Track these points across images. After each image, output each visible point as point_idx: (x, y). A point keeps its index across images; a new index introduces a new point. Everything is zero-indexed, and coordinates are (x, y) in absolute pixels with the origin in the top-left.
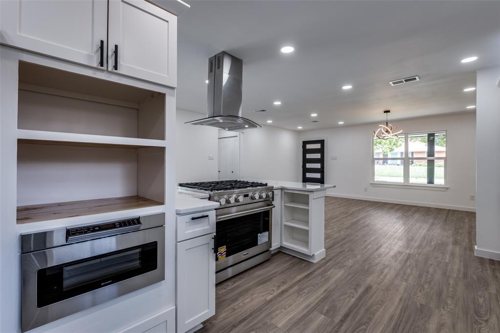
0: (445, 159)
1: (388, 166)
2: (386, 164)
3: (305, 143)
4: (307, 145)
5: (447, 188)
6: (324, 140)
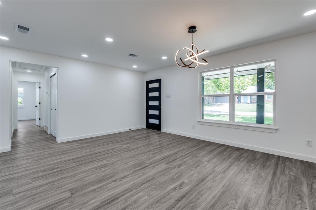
1: (241, 104)
2: (240, 103)
3: (148, 83)
4: (149, 85)
6: (161, 79)
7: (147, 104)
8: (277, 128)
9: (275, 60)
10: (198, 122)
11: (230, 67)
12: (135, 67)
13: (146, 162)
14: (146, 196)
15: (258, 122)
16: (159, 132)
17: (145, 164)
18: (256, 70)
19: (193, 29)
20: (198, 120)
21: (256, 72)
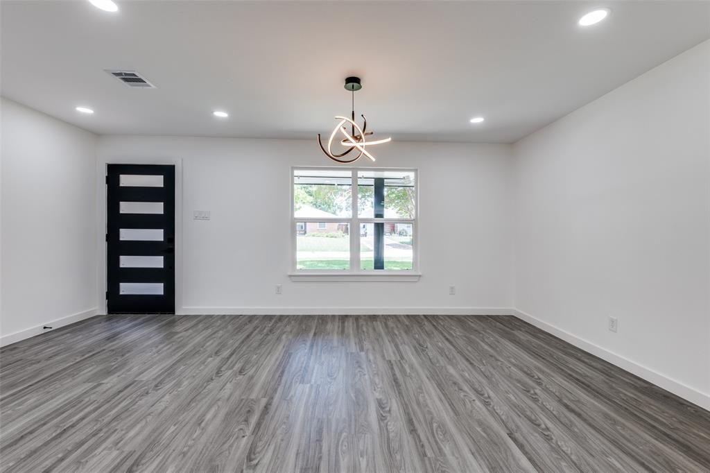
0: (413, 222)
3: (115, 171)
4: (122, 177)
5: (420, 276)
6: (174, 166)
7: (112, 236)
8: (420, 273)
9: (416, 170)
10: (290, 276)
11: (353, 168)
12: (85, 110)
13: (253, 396)
14: (361, 459)
15: (376, 268)
16: (168, 318)
17: (256, 401)
18: (373, 180)
19: (355, 84)
20: (289, 273)
21: (372, 182)
